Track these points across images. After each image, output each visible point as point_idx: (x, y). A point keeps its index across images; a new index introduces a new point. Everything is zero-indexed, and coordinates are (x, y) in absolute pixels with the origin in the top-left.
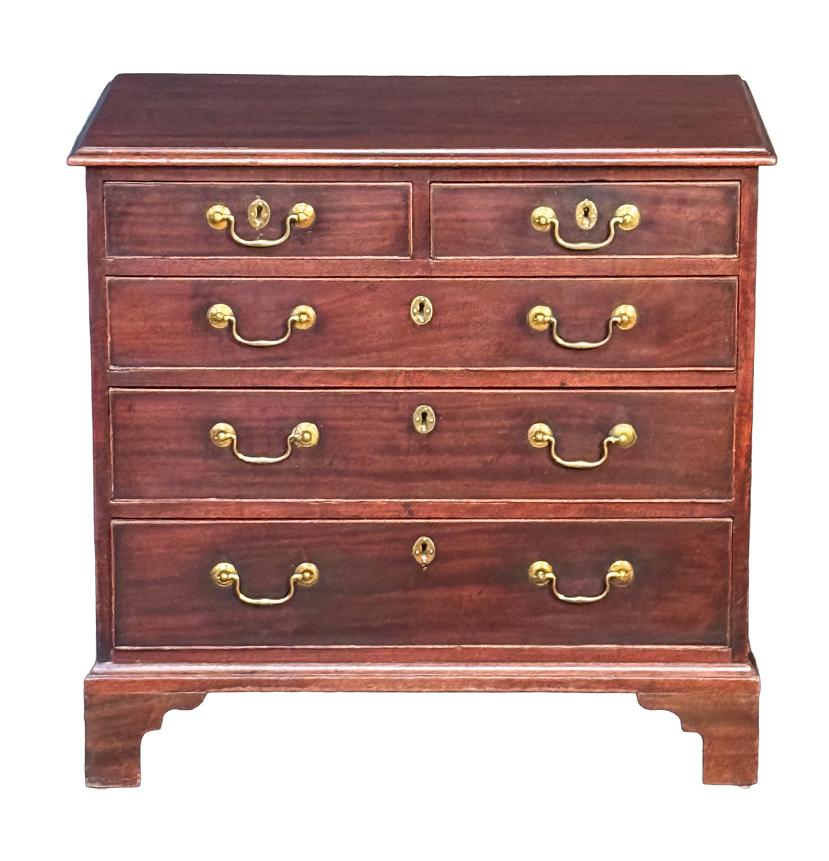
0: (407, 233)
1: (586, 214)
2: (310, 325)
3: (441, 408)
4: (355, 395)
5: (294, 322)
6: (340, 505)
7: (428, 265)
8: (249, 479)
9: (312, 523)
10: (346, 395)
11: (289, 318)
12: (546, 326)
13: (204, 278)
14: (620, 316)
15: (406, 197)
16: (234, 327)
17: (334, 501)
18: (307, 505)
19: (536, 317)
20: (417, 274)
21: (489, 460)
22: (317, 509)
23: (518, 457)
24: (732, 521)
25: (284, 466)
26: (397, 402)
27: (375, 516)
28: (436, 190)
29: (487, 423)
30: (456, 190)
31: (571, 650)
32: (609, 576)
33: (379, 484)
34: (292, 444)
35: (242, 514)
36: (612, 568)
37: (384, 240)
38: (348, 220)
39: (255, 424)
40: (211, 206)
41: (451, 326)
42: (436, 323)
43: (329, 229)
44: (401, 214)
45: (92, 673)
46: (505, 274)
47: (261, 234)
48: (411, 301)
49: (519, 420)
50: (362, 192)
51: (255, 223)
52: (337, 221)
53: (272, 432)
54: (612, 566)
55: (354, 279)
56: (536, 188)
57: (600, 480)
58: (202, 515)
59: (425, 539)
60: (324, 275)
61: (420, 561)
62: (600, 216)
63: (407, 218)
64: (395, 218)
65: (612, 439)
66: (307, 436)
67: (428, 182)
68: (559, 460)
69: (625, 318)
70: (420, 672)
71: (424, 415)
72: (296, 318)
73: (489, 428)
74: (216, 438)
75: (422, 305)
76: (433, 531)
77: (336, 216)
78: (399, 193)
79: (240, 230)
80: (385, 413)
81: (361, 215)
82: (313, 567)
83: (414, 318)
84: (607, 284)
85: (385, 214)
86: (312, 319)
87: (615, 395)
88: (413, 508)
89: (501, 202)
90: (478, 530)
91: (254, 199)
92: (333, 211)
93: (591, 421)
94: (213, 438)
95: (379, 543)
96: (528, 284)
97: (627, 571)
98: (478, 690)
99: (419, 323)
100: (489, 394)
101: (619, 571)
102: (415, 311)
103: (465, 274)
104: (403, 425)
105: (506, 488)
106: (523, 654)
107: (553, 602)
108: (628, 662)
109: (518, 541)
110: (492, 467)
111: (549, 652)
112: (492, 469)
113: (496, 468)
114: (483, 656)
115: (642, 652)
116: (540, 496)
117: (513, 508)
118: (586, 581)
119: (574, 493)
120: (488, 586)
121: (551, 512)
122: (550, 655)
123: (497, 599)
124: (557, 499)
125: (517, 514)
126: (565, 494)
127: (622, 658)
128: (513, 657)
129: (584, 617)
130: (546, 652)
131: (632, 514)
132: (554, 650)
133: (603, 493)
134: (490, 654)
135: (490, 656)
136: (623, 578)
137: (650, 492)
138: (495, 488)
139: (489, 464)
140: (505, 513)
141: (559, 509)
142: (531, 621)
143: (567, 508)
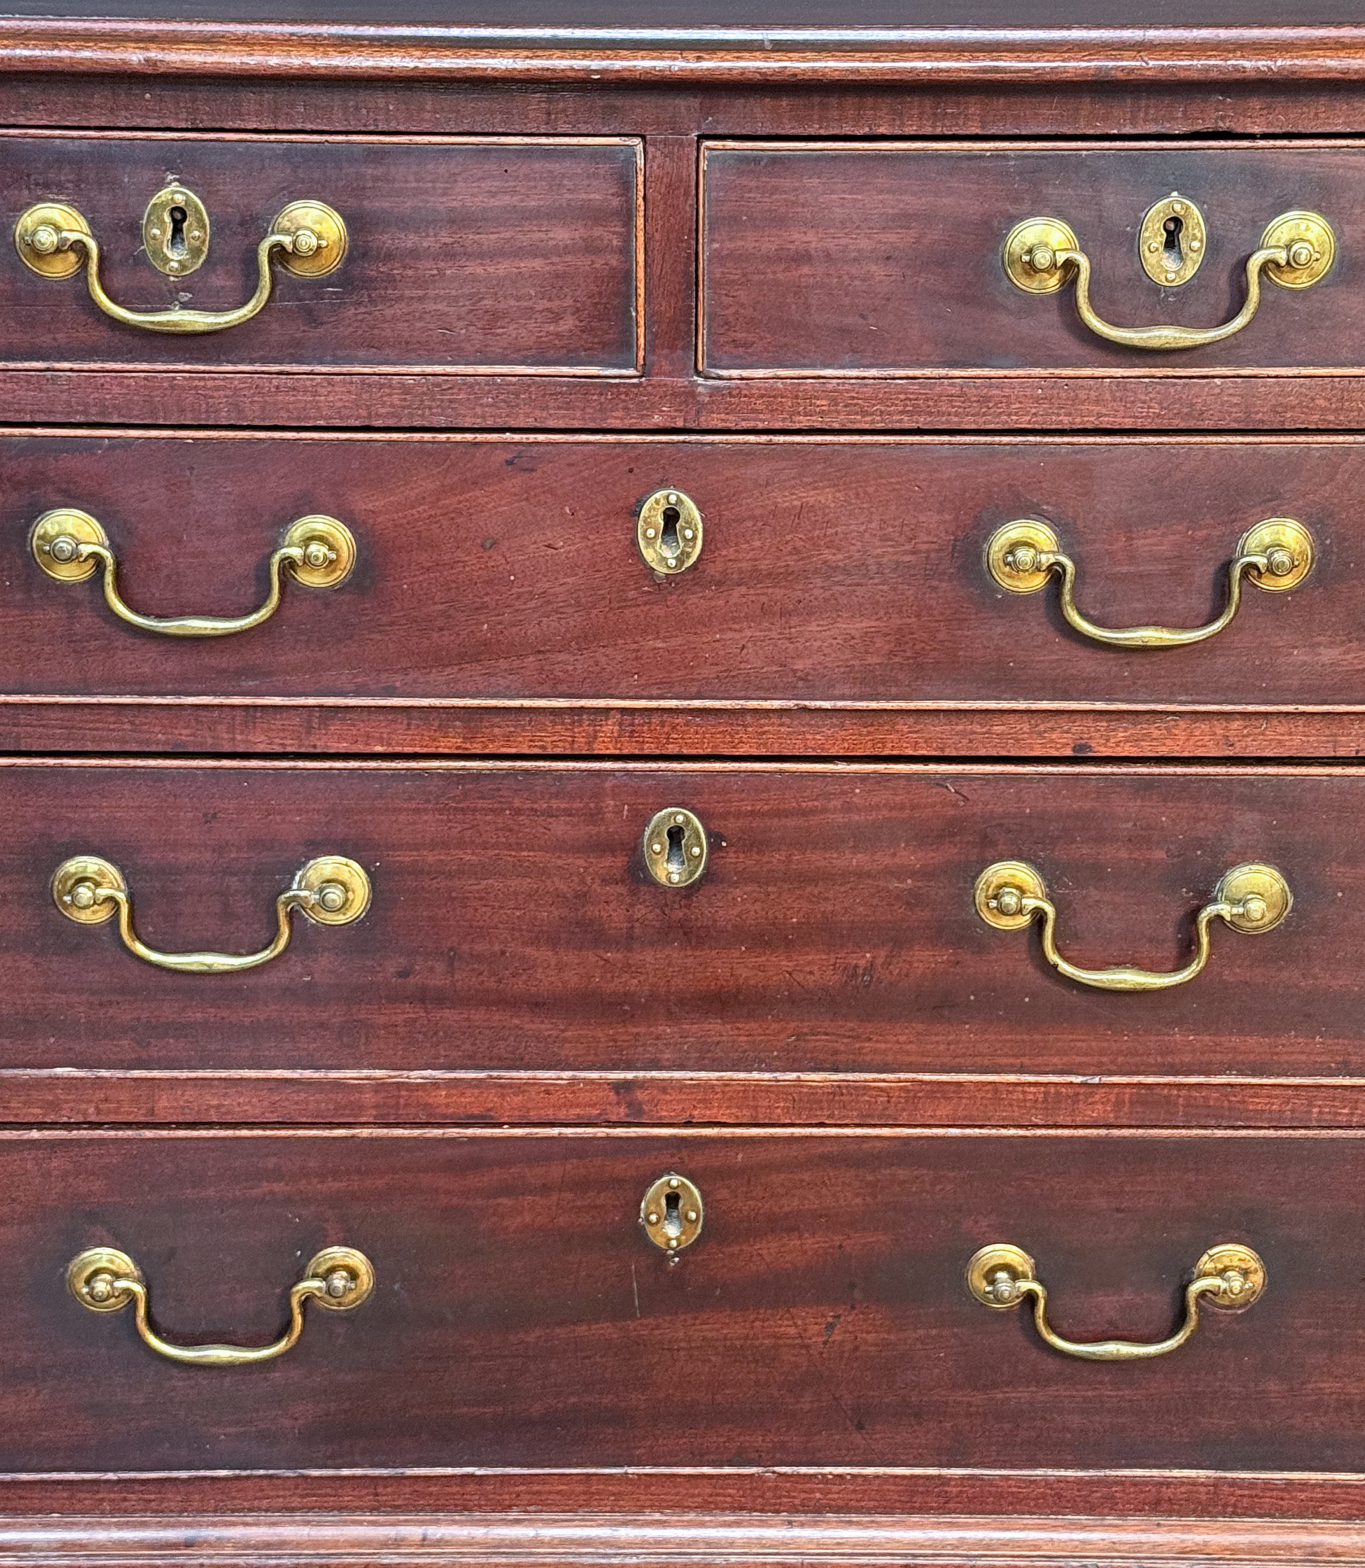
0: (627, 296)
1: (1171, 243)
2: (338, 575)
3: (724, 816)
4: (478, 776)
5: (289, 564)
6: (436, 1085)
7: (691, 393)
8: (168, 1011)
9: (353, 1137)
10: (448, 776)
11: (275, 551)
12: (1039, 581)
13: (17, 431)
14: (1267, 550)
15: (626, 186)
16: (109, 578)
17: (416, 1076)
18: (337, 1084)
19: (1011, 552)
20: (657, 420)
21: (862, 963)
22: (368, 1098)
23: (946, 955)
25: (273, 978)
26: (598, 795)
27: (533, 1116)
28: (718, 160)
29: (857, 860)
30: (776, 161)
31: (1079, 1481)
32: (1195, 1288)
33: (544, 1027)
34: (292, 916)
35: (152, 1111)
36: (1205, 1263)
37: (557, 317)
38: (448, 254)
39: (186, 857)
40: (29, 205)
41: (755, 577)
42: (713, 570)
43: (391, 280)
44: (609, 235)
46: (922, 422)
47: (185, 296)
48: (640, 503)
49: (949, 852)
50: (491, 167)
51: (166, 260)
52: (415, 254)
53: (233, 882)
54: (1205, 1258)
55: (469, 437)
56: (1023, 157)
57: (1179, 1021)
58: (36, 1113)
59: (675, 1180)
60: (378, 423)
61: (659, 1241)
62: (1214, 245)
63: (626, 251)
64: (591, 248)
65: (1225, 909)
66: (335, 895)
67: (694, 135)
68: (1066, 968)
69: (1280, 557)
70: (658, 1543)
71: (675, 835)
72: (296, 552)
73: (861, 874)
74: (67, 899)
75: (671, 517)
76: (700, 1161)
77: (410, 240)
78: (604, 168)
79: (119, 281)
80: (560, 828)
81: (490, 239)
82: (357, 1259)
83: (649, 555)
84: (1226, 453)
85: (562, 235)
86: (345, 554)
87: (1230, 780)
88: (640, 1095)
89: (912, 202)
90: (824, 1157)
91: (161, 184)
92: (405, 223)
93: (1160, 855)
94: (60, 898)
95: (545, 1189)
96: (991, 451)
97: (1245, 1273)
99: (662, 570)
100: (864, 777)
101: (1221, 1273)
102: (651, 533)
103: (803, 422)
104: (616, 863)
105: (910, 1042)
106: (946, 1492)
107: (1034, 1354)
108: (1239, 1516)
109: (939, 1187)
110: (870, 982)
111: (1019, 1487)
112: (872, 987)
113: (883, 985)
114: (836, 1496)
115: (1282, 1490)
116: (1006, 1065)
117: (927, 1098)
118: (1128, 1295)
119: (1104, 1059)
120: (853, 1308)
121: (1037, 1109)
122: (1021, 1496)
123: (878, 1345)
124: (1054, 1073)
125: (938, 1113)
126: (1078, 1059)
127: (1225, 1506)
128: (918, 1500)
129: (1121, 1393)
130: (1010, 1487)
131: (1267, 1115)
132: (1032, 1482)
133: (1187, 1058)
134: (854, 1491)
135: (853, 1496)
136: (1236, 1291)
137: (1324, 1058)
138: (877, 1041)
139: (864, 975)
140: (904, 1110)
141: (1060, 1102)
142: (970, 1404)
143: (1081, 1097)
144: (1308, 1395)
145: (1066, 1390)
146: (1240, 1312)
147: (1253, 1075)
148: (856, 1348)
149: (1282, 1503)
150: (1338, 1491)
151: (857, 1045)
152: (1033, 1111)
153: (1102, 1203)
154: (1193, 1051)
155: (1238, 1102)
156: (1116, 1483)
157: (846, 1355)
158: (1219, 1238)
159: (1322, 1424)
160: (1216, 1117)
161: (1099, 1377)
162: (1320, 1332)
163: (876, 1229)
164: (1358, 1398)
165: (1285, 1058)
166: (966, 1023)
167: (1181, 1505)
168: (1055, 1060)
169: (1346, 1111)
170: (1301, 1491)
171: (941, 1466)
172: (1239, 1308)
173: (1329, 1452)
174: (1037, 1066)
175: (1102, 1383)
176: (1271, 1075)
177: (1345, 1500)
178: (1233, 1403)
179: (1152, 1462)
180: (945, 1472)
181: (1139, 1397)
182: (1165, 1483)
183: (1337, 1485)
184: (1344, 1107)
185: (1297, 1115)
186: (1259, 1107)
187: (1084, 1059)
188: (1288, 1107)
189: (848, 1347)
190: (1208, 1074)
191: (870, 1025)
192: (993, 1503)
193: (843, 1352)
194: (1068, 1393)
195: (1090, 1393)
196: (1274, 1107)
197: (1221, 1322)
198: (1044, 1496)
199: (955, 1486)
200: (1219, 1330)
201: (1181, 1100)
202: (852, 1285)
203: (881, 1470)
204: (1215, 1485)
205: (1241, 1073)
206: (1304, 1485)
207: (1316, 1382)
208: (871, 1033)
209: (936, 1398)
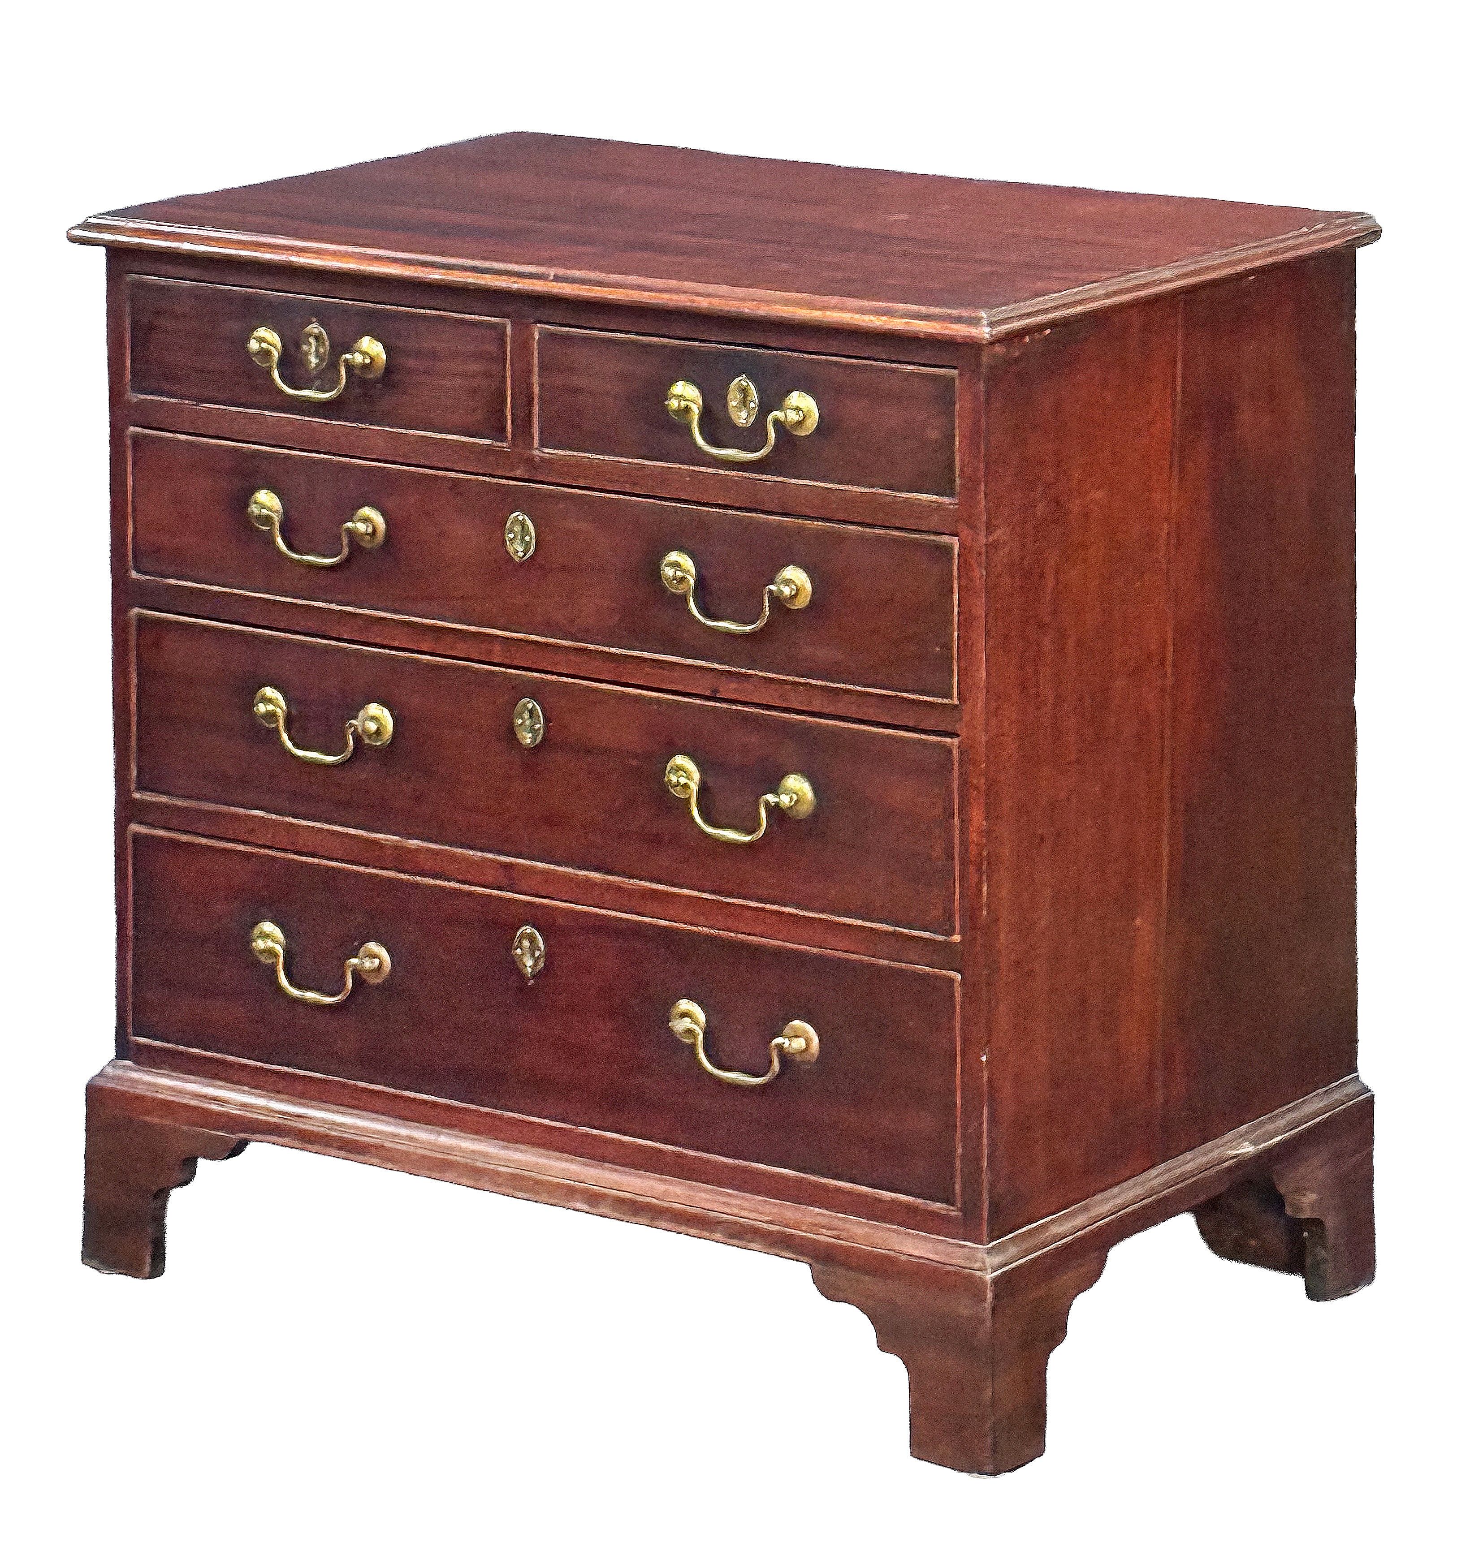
0: (504, 404)
2: (377, 542)
3: (552, 708)
4: (438, 667)
6: (418, 850)
7: (531, 460)
8: (302, 786)
9: (381, 875)
10: (427, 666)
13: (247, 445)
14: (784, 583)
15: (502, 343)
18: (376, 843)
20: (517, 473)
21: (615, 809)
22: (389, 853)
23: (654, 809)
24: (959, 977)
25: (345, 771)
27: (464, 878)
28: (542, 335)
30: (568, 338)
35: (294, 844)
36: (785, 1030)
37: (474, 411)
38: (427, 372)
39: (312, 696)
40: (256, 329)
41: (560, 568)
42: (540, 559)
43: (403, 383)
44: (495, 369)
45: (101, 1074)
46: (635, 489)
47: (314, 381)
48: (507, 519)
50: (446, 327)
51: (310, 362)
52: (414, 372)
53: (333, 713)
54: (786, 1026)
55: (433, 472)
56: (674, 348)
58: (245, 836)
59: (530, 930)
60: (398, 460)
61: (523, 968)
62: (761, 406)
63: (504, 378)
64: (487, 375)
66: (371, 725)
67: (531, 320)
68: (702, 824)
73: (615, 753)
78: (493, 334)
81: (443, 366)
82: (383, 952)
83: (511, 549)
85: (475, 367)
86: (381, 532)
87: (786, 721)
88: (515, 874)
89: (627, 366)
90: (602, 928)
91: (311, 323)
92: (409, 354)
93: (753, 762)
95: (469, 926)
96: (663, 511)
97: (808, 1042)
98: (591, 1210)
99: (516, 558)
102: (511, 536)
103: (581, 482)
104: (501, 729)
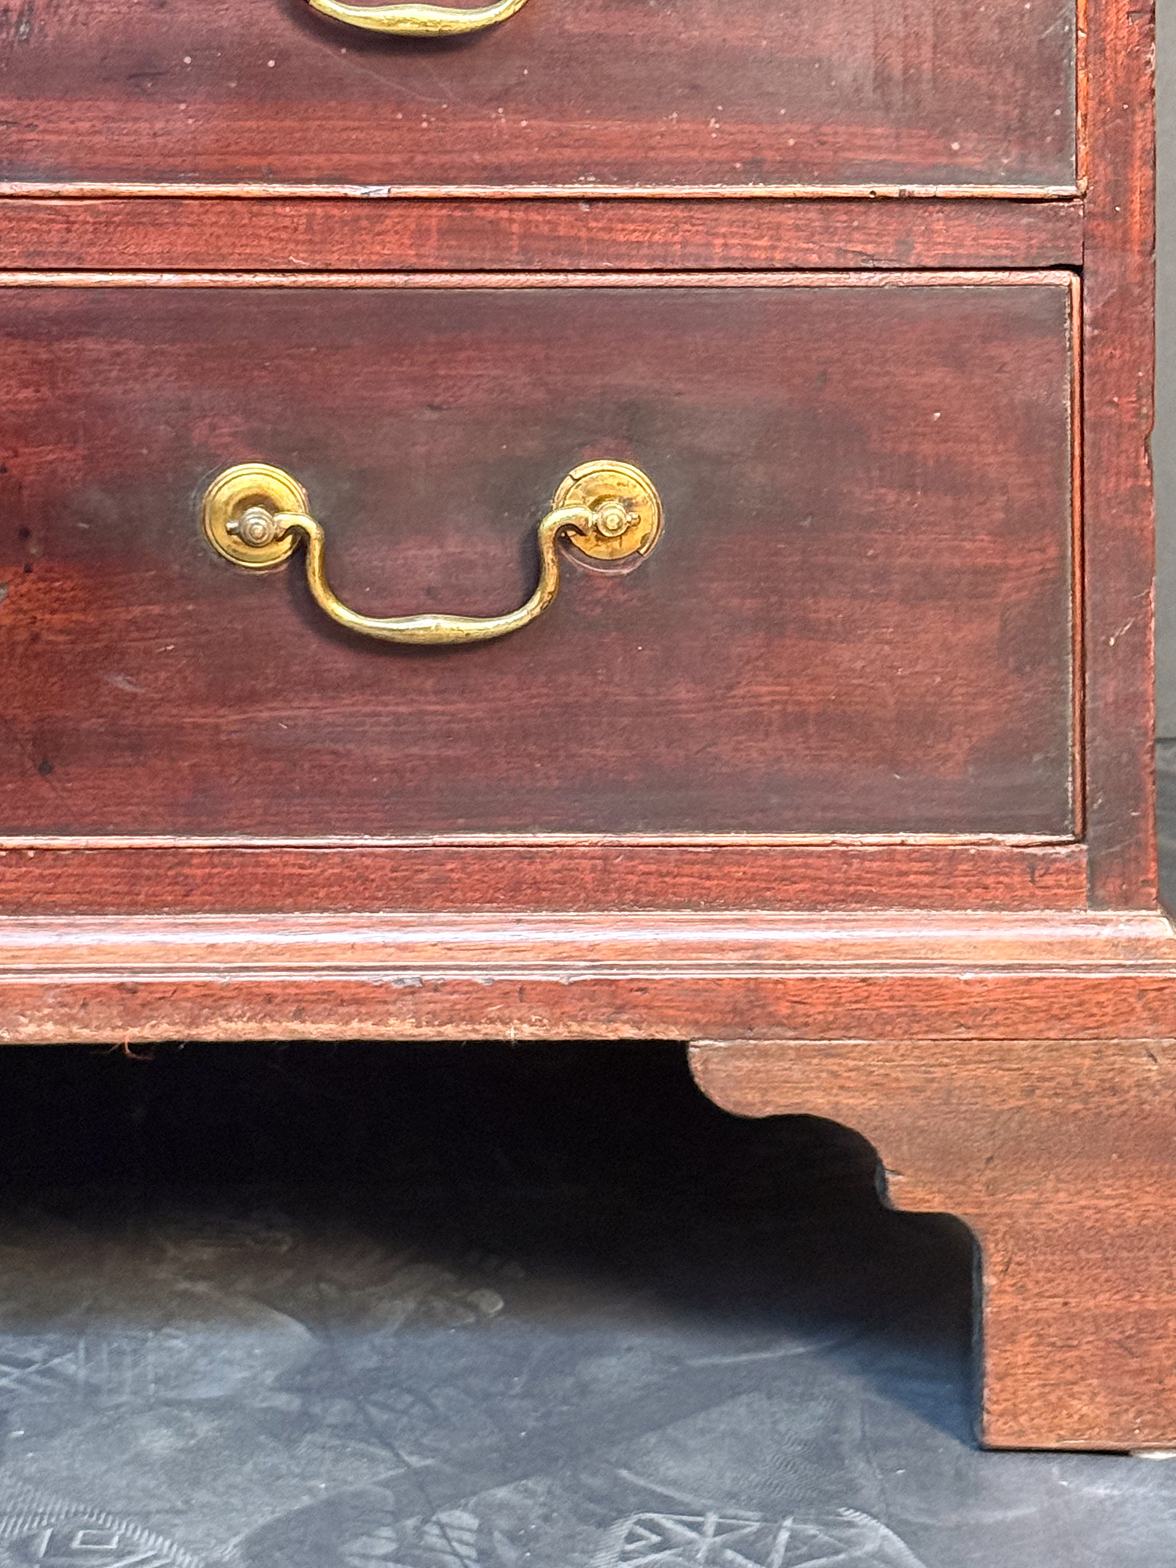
24: (1076, 280)
31: (393, 853)
32: (551, 522)
54: (567, 483)
57: (505, 97)
97: (629, 505)
101: (595, 503)
105: (95, 133)
106: (187, 877)
107: (314, 645)
108: (644, 907)
109: (152, 370)
110: (29, 34)
111: (302, 867)
112: (33, 40)
113: (50, 39)
114: (12, 886)
115: (706, 862)
116: (246, 170)
117: (128, 224)
118: (453, 546)
119: (395, 159)
120: (28, 571)
121: (297, 242)
122: (304, 881)
123: (69, 633)
124: (319, 181)
125: (146, 249)
126: (355, 159)
127: (622, 891)
128: (144, 891)
129: (451, 708)
130: (285, 865)
131: (645, 251)
132: (318, 855)
133: (518, 156)
134: (42, 877)
135: (41, 885)
136: (612, 525)
137: (724, 155)
138: (45, 131)
139: (18, 24)
140: (92, 244)
141: (331, 230)
142: (217, 728)
143: (364, 223)
144: (736, 706)
145: (367, 703)
146: (625, 571)
147: (620, 182)
148: (35, 638)
149: (708, 884)
150: (793, 862)
151: (14, 138)
152: (291, 246)
153: (405, 393)
154: (529, 145)
155: (602, 229)
156: (452, 857)
157: (20, 649)
158: (587, 451)
159: (763, 752)
160: (570, 254)
161: (416, 682)
162: (749, 603)
163: (59, 441)
164: (812, 709)
165: (665, 154)
166: (180, 102)
167: (553, 891)
168: (321, 160)
169: (764, 242)
170: (738, 864)
171: (177, 832)
172: (625, 565)
173: (774, 800)
174: (295, 169)
175: (421, 692)
176: (648, 181)
177: (804, 878)
178: (626, 721)
179: (506, 820)
180: (182, 841)
181: (480, 714)
182: (529, 854)
183: (790, 852)
184: (762, 237)
185: (689, 249)
186: (633, 237)
187: (363, 158)
188: (676, 238)
189: (22, 635)
190: (552, 180)
191: (33, 105)
192: (260, 893)
193: (15, 644)
194: (368, 709)
195: (402, 709)
196: (657, 237)
197: (599, 589)
198: (339, 880)
199: (198, 867)
200: (598, 602)
201: (515, 228)
202: (25, 534)
203: (82, 841)
204: (605, 858)
205: (603, 180)
206: (740, 853)
207: (749, 684)
208: (36, 116)
209: (162, 720)
